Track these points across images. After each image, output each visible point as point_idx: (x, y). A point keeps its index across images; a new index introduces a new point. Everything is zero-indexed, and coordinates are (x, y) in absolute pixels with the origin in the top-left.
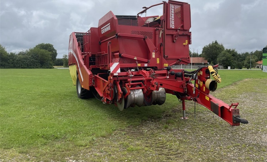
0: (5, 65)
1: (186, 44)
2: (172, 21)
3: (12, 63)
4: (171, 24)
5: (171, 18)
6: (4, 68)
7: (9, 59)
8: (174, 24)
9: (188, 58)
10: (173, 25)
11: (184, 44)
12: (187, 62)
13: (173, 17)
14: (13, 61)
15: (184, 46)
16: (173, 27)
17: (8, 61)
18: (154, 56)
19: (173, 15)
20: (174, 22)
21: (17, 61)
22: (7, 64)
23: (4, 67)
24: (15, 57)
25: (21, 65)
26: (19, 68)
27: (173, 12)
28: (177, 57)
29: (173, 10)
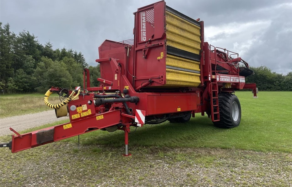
0: (271, 87)
1: (162, 58)
2: (144, 32)
3: (279, 85)
4: (143, 36)
5: (143, 29)
6: (271, 91)
7: (275, 82)
8: (145, 35)
9: (161, 77)
10: (145, 37)
11: (159, 58)
12: (159, 82)
13: (144, 27)
14: (279, 83)
15: (159, 60)
16: (145, 39)
17: (275, 83)
18: (116, 78)
19: (144, 24)
20: (145, 33)
21: (284, 82)
22: (273, 86)
23: (271, 89)
24: (281, 79)
25: (290, 87)
26: (288, 91)
27: (144, 21)
28: (147, 77)
29: (144, 18)
